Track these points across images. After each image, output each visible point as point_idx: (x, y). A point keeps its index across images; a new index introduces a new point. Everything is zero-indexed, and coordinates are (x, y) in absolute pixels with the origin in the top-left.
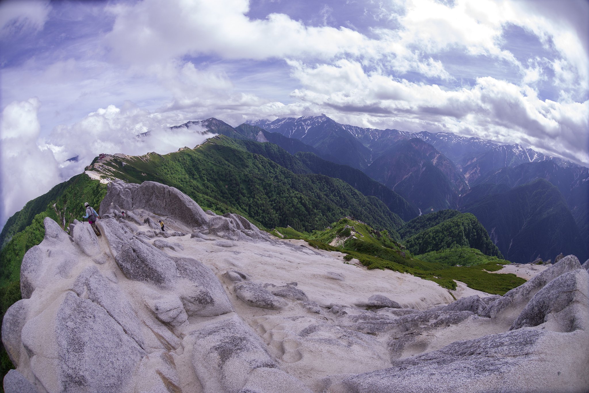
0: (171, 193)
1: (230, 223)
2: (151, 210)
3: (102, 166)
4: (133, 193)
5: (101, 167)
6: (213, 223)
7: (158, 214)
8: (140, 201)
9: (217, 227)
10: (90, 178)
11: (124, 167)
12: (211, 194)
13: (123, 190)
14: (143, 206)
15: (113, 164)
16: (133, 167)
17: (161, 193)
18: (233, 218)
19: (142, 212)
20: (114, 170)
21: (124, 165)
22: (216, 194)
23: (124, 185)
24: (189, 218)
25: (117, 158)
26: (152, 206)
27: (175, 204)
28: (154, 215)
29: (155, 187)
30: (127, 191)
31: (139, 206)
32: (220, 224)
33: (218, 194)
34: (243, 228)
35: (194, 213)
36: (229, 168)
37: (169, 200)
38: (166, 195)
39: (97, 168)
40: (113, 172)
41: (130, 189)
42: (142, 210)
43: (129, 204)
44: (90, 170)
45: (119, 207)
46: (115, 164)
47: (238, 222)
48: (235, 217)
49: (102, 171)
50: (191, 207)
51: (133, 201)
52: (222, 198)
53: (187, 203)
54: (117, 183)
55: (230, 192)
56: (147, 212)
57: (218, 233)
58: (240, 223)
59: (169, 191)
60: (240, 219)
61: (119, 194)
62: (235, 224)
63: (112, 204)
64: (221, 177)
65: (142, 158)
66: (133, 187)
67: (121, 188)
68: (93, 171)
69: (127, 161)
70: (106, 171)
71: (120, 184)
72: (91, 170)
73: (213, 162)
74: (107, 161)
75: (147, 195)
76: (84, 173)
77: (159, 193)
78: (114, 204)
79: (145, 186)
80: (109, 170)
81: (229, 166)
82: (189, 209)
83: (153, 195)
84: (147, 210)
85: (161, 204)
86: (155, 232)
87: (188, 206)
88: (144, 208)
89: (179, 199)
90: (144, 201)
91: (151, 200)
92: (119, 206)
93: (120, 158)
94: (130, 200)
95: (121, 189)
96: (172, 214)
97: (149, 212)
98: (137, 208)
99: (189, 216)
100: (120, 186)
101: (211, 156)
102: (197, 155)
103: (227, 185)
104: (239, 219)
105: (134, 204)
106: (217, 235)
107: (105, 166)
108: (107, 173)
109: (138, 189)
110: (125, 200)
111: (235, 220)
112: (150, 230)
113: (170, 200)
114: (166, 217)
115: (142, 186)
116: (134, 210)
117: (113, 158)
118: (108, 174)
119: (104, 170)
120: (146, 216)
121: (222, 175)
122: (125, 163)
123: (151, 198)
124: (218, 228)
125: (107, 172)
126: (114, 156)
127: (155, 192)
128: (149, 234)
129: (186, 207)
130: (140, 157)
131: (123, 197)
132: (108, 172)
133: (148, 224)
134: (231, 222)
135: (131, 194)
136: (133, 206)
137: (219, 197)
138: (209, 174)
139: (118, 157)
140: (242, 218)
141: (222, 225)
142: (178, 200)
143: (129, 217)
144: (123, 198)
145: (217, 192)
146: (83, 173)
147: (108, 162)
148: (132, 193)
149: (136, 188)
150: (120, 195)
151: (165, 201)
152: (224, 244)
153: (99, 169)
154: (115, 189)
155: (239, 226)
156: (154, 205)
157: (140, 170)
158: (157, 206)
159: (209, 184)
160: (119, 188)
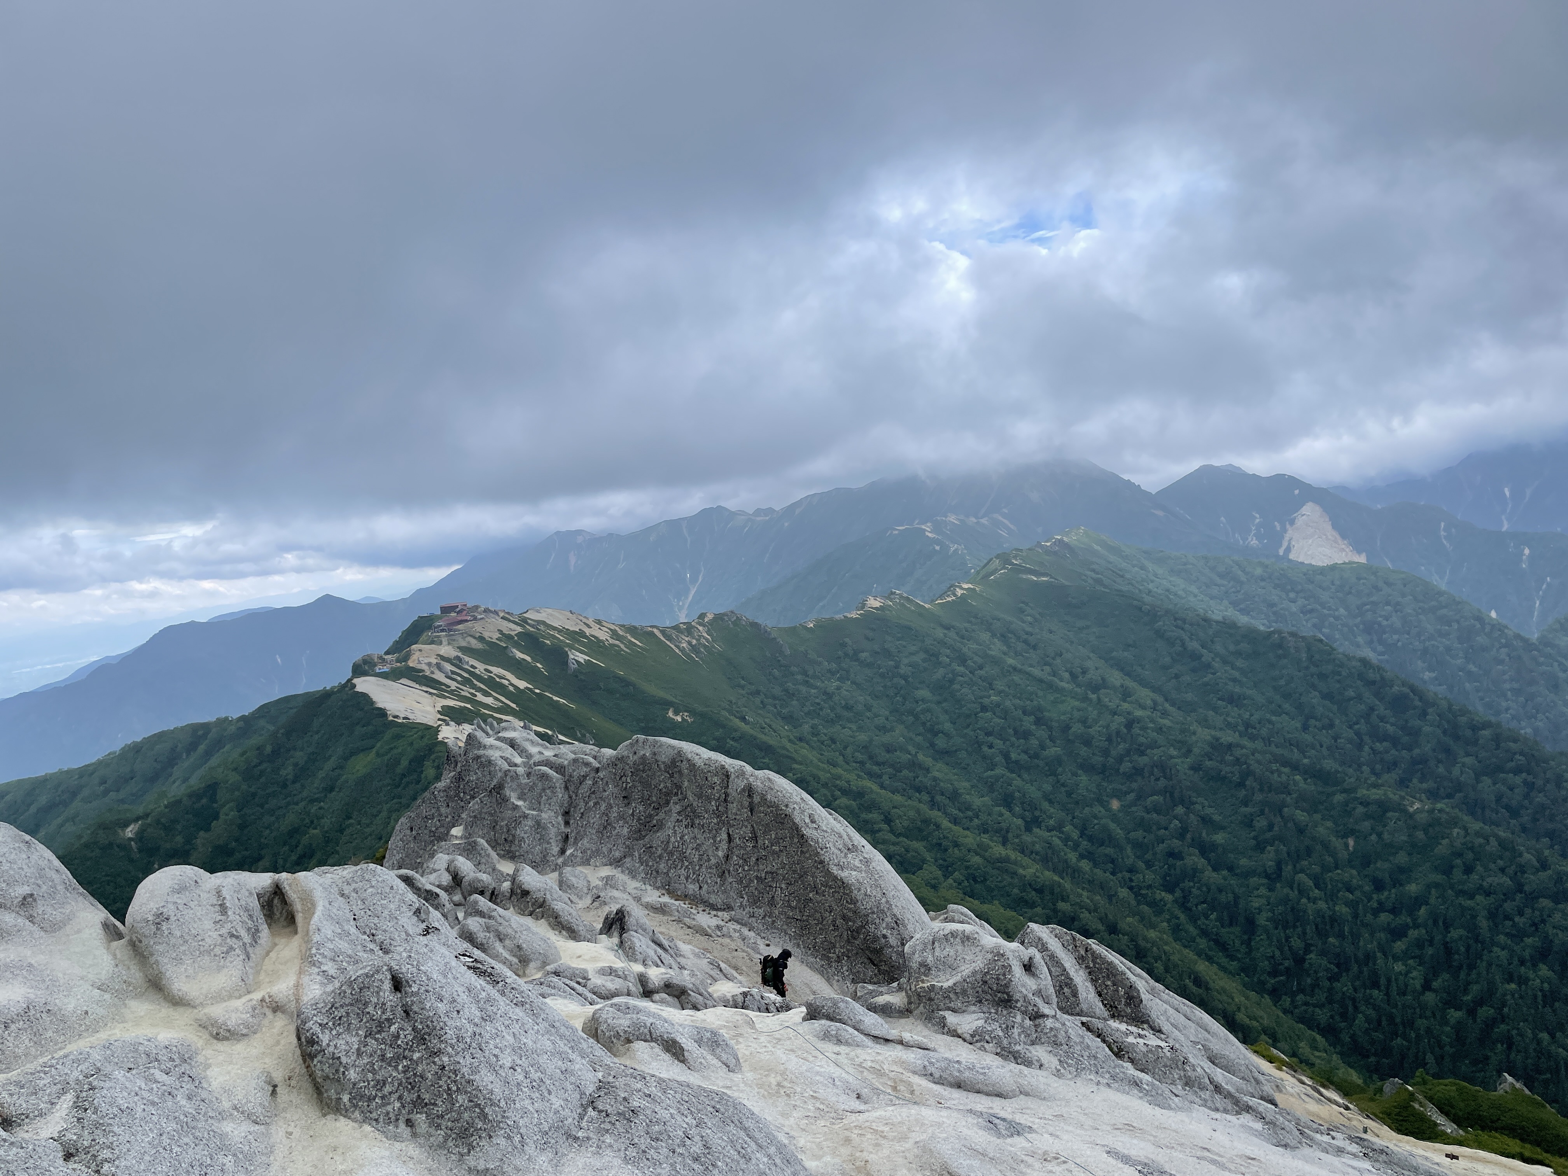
0: (757, 799)
1: (1018, 971)
2: (652, 876)
3: (457, 662)
4: (572, 788)
5: (448, 667)
6: (930, 960)
7: (685, 897)
8: (606, 826)
9: (946, 985)
10: (382, 713)
11: (576, 674)
12: (1027, 838)
13: (521, 770)
14: (617, 854)
15: (519, 655)
16: (621, 679)
17: (709, 799)
18: (1043, 948)
19: (608, 880)
20: (522, 684)
21: (573, 666)
22: (1057, 841)
23: (533, 750)
24: (836, 928)
25: (542, 627)
26: (660, 857)
27: (774, 853)
28: (666, 899)
29: (684, 766)
30: (544, 776)
31: (597, 853)
32: (966, 970)
33: (1066, 840)
34: (1099, 1008)
35: (866, 905)
36: (1126, 706)
37: (747, 831)
38: (733, 807)
39: (424, 667)
40: (517, 695)
41: (560, 769)
42: (606, 871)
43: (543, 839)
44: (384, 676)
45: (493, 847)
46: (528, 659)
47: (1072, 973)
48: (1054, 945)
49: (453, 685)
50: (850, 876)
51: (567, 823)
52: (1085, 865)
53: (833, 854)
54: (498, 739)
55: (1133, 835)
56: (633, 885)
57: (951, 1019)
58: (1079, 977)
59: (749, 791)
60: (1086, 959)
61: (499, 787)
62: (1046, 981)
63: (456, 831)
64: (1084, 751)
65: (669, 638)
66: (575, 761)
67: (518, 760)
68: (404, 681)
69: (595, 646)
70: (473, 686)
71: (512, 744)
72: (394, 675)
73: (1036, 672)
74: (481, 639)
75: (643, 800)
76: (349, 685)
77: (700, 797)
78: (468, 835)
79: (633, 758)
80: (494, 685)
81: (1126, 695)
82: (842, 886)
83: (667, 802)
84: (633, 874)
85: (704, 847)
86: (642, 980)
87: (835, 870)
88: (617, 863)
89: (796, 830)
90: (625, 831)
91: (660, 826)
92: (494, 844)
93: (555, 628)
94: (551, 817)
95: (516, 765)
96: (755, 902)
97: (638, 884)
98: (586, 862)
99: (839, 922)
100: (509, 752)
101: (1025, 642)
102: (952, 634)
103: (1119, 798)
104: (1081, 960)
105: (571, 840)
106: (943, 1027)
107: (473, 662)
108: (480, 697)
109: (597, 770)
110: (526, 816)
111: (1053, 960)
112: (619, 964)
113: (754, 832)
114: (725, 915)
115: (621, 759)
116: (567, 870)
117: (519, 629)
118: (489, 701)
119: (466, 682)
120: (617, 900)
121: (1087, 743)
122: (582, 658)
123: (662, 815)
124: (952, 989)
125: (480, 690)
126: (525, 621)
127: (679, 787)
128: (612, 984)
129: (828, 873)
130: (663, 632)
131: (520, 803)
132: (486, 694)
133: (616, 940)
134: (1028, 967)
135: (560, 794)
136: (563, 852)
137: (1072, 857)
138: (1016, 732)
139: (544, 623)
140: (1094, 954)
141: (974, 973)
142: (792, 838)
143: (526, 893)
144: (516, 808)
145: (1059, 827)
146: (343, 687)
147: (491, 644)
148: (566, 788)
149: (587, 764)
150: (507, 792)
151: (724, 836)
152: (967, 1074)
153: (439, 676)
154: (482, 766)
155: (1075, 994)
156: (671, 854)
157: (661, 694)
158: (683, 857)
159: (1018, 782)
160: (506, 759)
